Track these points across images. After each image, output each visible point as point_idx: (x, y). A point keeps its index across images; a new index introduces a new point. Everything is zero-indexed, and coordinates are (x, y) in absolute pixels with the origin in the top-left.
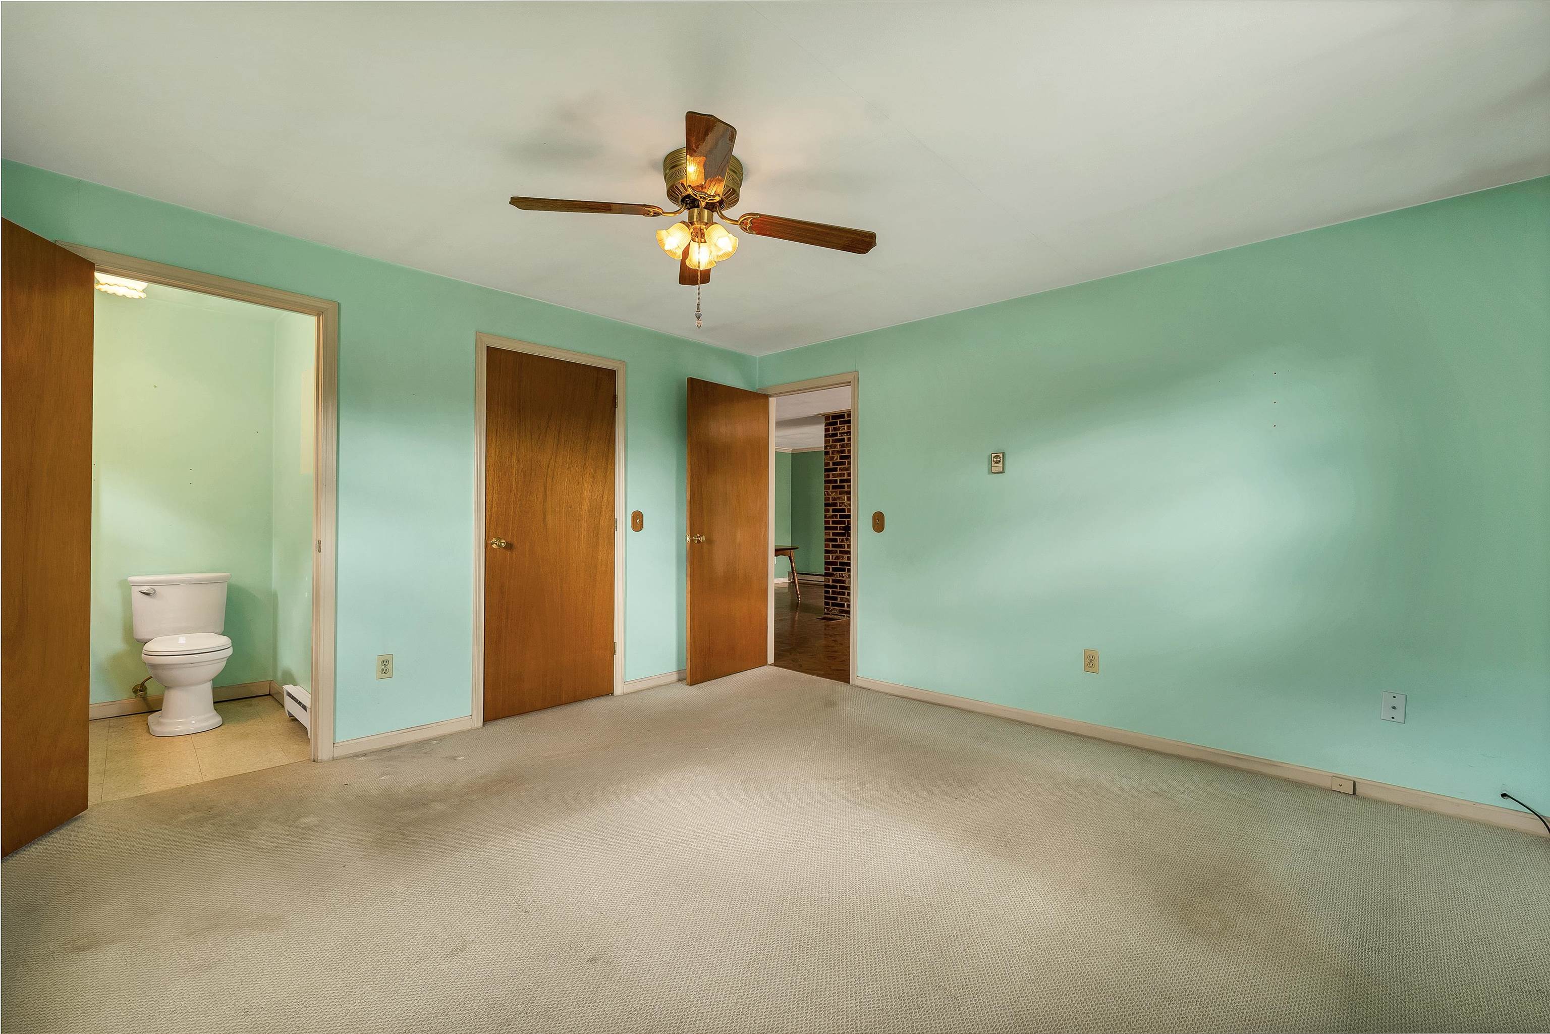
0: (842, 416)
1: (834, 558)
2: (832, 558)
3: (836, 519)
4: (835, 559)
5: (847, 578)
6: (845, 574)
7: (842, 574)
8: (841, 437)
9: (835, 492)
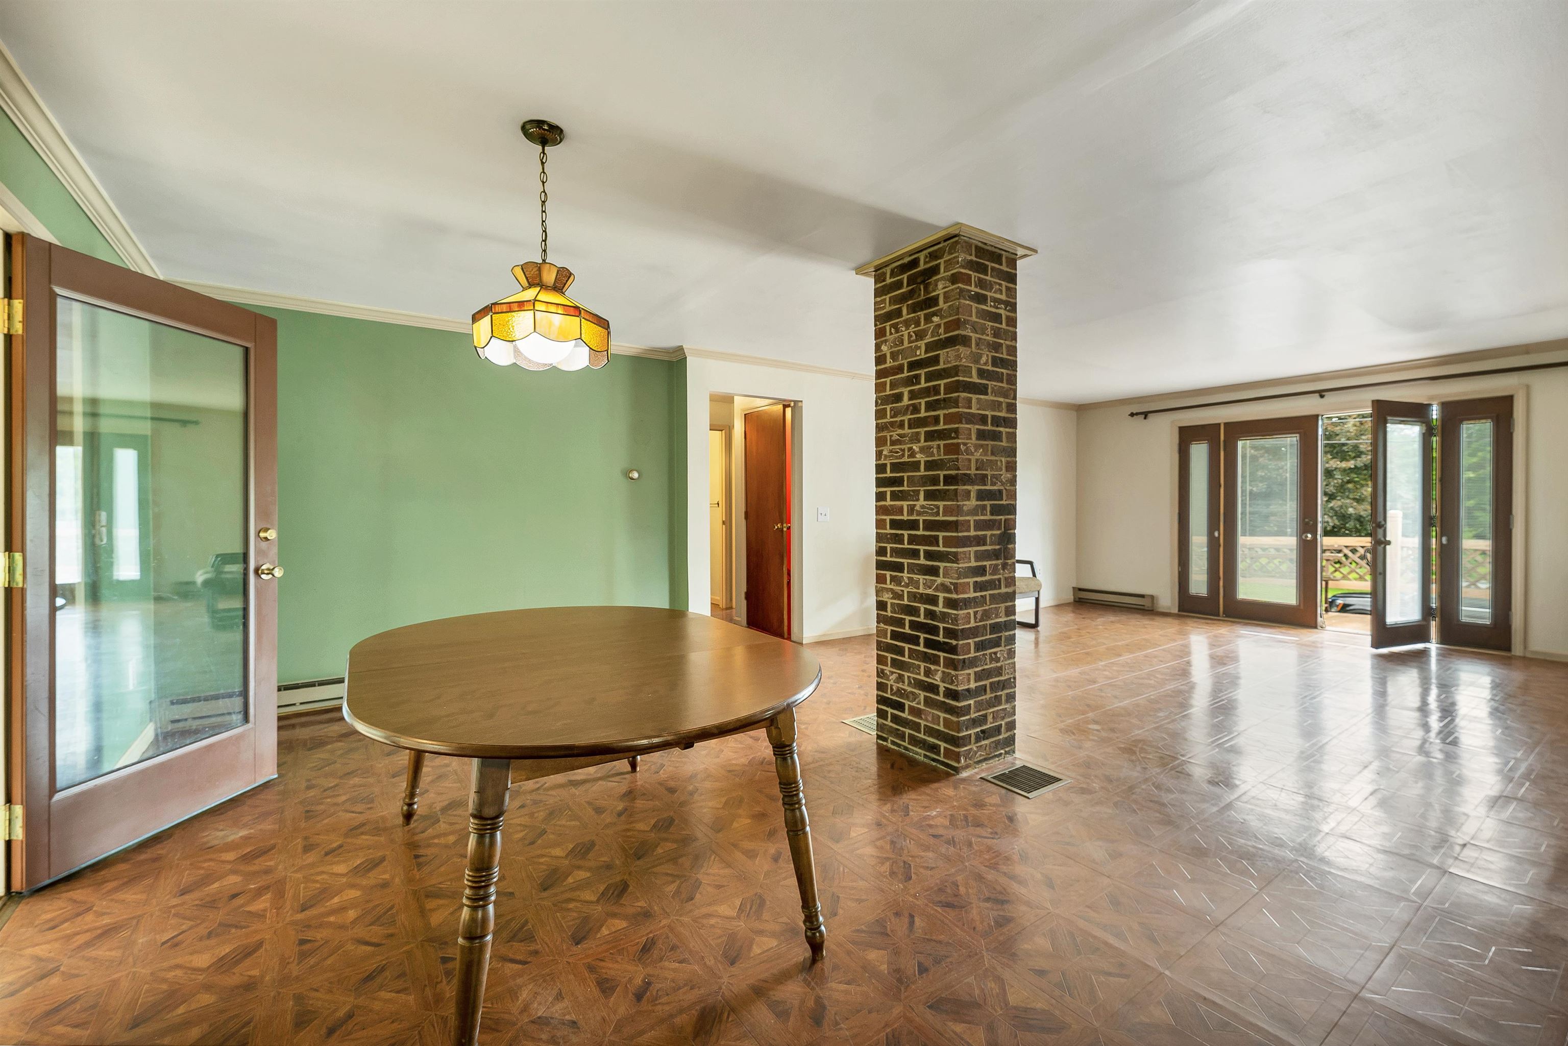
0: (996, 257)
1: (979, 616)
2: (975, 618)
3: (982, 518)
4: (980, 621)
5: (1005, 659)
6: (1001, 651)
7: (995, 653)
8: (994, 310)
9: (982, 446)
